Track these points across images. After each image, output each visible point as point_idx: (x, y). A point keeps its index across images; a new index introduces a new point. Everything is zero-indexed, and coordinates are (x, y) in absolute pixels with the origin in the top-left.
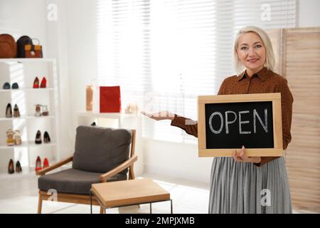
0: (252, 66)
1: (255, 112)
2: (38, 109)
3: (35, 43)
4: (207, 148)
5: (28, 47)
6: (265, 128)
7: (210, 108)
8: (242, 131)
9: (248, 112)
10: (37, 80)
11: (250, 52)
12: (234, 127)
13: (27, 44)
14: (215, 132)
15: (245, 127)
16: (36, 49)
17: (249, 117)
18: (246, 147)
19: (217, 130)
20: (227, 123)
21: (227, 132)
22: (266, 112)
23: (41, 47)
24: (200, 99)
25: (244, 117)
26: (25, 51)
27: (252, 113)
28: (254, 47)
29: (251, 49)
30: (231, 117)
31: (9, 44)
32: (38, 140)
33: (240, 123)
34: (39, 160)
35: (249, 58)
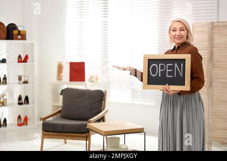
0: (178, 41)
1: (176, 65)
2: (20, 78)
3: (20, 28)
4: (148, 84)
5: (15, 32)
6: (181, 74)
7: (151, 61)
8: (168, 75)
9: (172, 64)
10: (20, 57)
11: (177, 33)
12: (163, 73)
13: (15, 30)
14: (153, 75)
15: (170, 73)
16: (21, 33)
17: (172, 67)
18: (169, 85)
19: (154, 74)
20: (160, 70)
21: (160, 76)
22: (182, 65)
23: (25, 32)
24: (145, 56)
25: (170, 68)
26: (13, 35)
27: (174, 65)
28: (180, 31)
29: (178, 31)
30: (162, 67)
31: (2, 29)
32: (20, 102)
33: (167, 71)
34: (19, 117)
35: (176, 37)
